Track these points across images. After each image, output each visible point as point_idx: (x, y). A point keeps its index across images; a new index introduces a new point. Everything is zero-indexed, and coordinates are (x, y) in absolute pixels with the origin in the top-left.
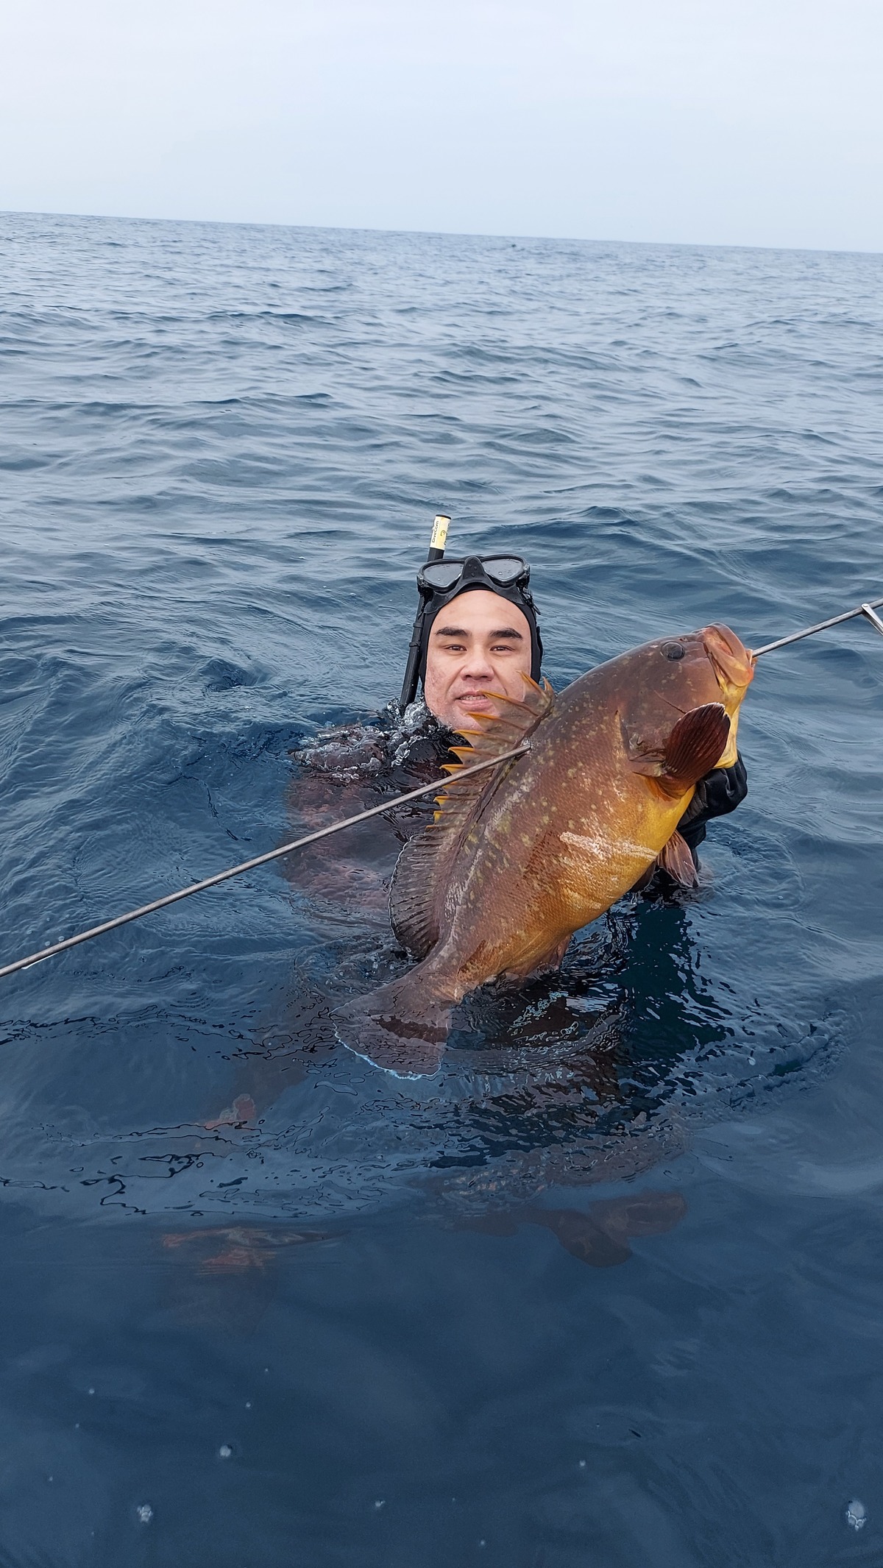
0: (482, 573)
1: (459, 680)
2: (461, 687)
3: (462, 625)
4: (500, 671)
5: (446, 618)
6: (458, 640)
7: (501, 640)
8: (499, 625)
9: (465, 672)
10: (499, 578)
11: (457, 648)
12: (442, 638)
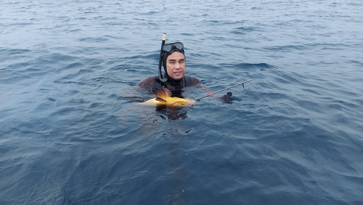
0: (176, 48)
1: (174, 69)
2: (175, 71)
3: (174, 59)
4: (181, 67)
5: (170, 58)
6: (173, 62)
7: (181, 61)
8: (180, 58)
9: (175, 68)
10: (179, 49)
11: (172, 63)
12: (169, 62)
